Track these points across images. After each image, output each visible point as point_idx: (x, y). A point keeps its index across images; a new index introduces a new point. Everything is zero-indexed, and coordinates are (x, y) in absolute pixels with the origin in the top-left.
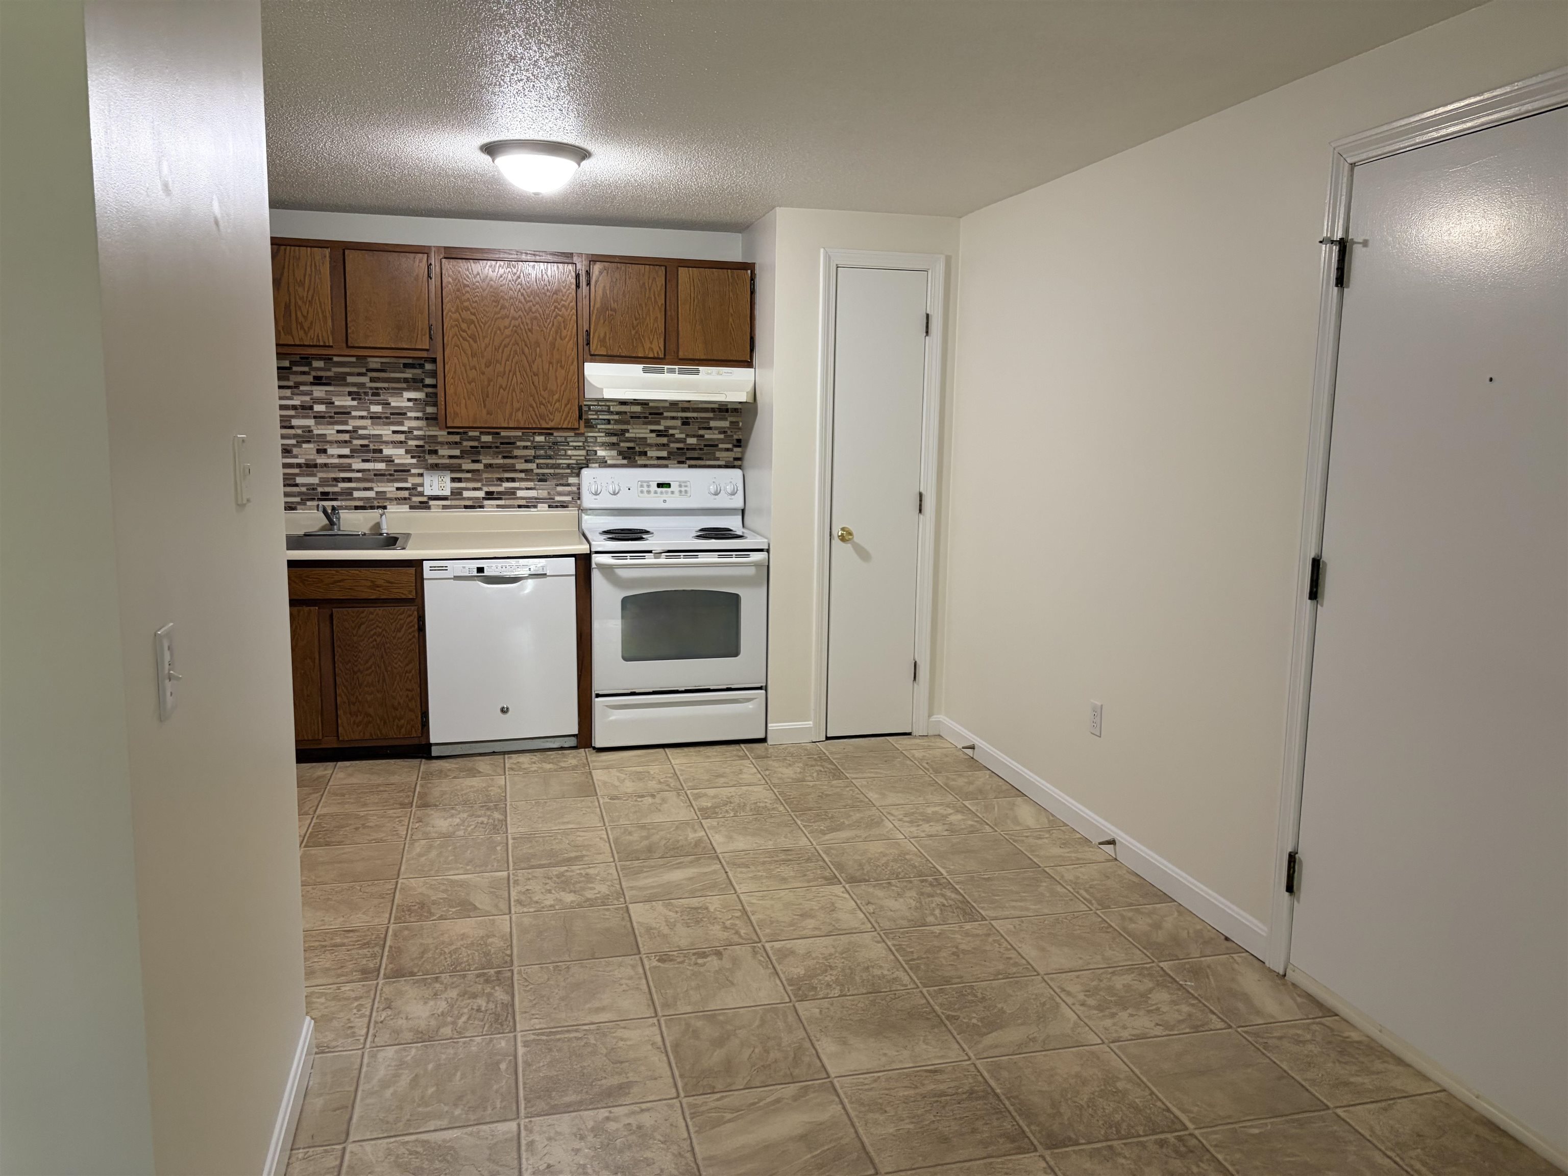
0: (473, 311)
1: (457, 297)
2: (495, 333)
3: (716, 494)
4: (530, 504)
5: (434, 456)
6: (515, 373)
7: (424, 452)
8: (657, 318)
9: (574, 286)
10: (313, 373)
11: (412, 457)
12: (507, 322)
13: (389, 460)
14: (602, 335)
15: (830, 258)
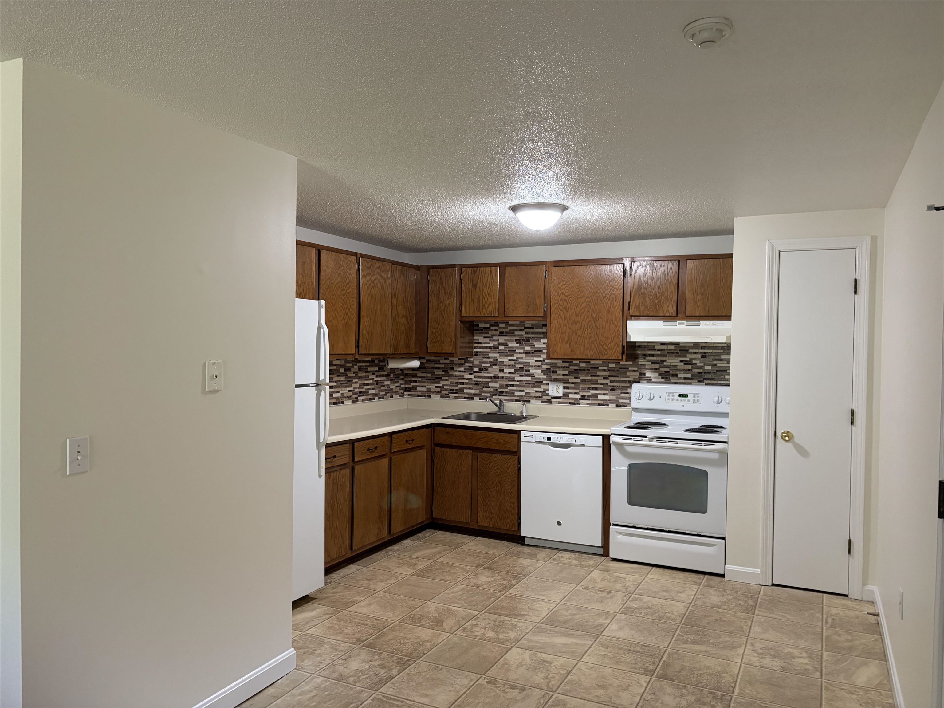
0: (566, 294)
1: (559, 288)
2: (577, 306)
3: (719, 403)
4: (605, 404)
5: (555, 374)
6: (587, 328)
7: (550, 372)
8: (672, 291)
9: (622, 277)
10: (500, 330)
11: (544, 374)
12: (583, 300)
13: (533, 376)
14: (637, 304)
15: (773, 246)
